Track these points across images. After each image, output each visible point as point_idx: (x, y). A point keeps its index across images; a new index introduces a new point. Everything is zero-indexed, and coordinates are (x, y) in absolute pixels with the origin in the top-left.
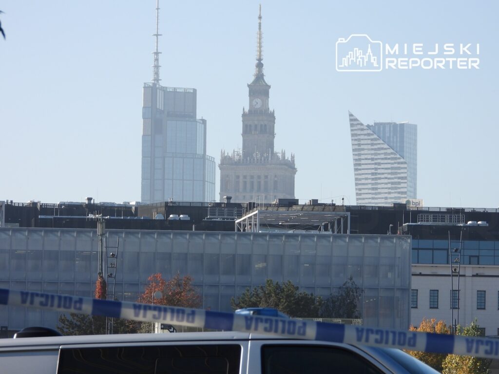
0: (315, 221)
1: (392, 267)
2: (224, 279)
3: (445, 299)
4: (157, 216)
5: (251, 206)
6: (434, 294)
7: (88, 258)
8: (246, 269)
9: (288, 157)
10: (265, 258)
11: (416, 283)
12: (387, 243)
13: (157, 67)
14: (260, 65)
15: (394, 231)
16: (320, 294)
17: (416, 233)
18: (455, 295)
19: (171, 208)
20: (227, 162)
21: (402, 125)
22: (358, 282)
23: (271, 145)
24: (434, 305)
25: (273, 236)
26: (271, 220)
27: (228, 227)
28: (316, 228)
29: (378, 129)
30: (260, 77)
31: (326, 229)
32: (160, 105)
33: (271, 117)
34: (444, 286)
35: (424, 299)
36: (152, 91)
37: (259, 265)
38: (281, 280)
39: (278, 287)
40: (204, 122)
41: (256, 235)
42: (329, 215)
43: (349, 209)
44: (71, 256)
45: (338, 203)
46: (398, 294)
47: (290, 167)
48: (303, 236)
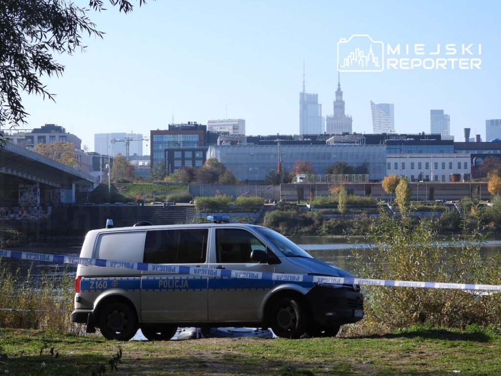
0: (353, 140)
1: (380, 156)
2: (322, 161)
3: (400, 166)
4: (300, 140)
5: (333, 135)
6: (396, 164)
7: (275, 155)
8: (329, 158)
9: (349, 116)
10: (336, 154)
11: (388, 160)
12: (378, 147)
13: (304, 86)
14: (339, 85)
15: (382, 143)
16: (355, 165)
17: (389, 143)
18: (403, 164)
19: (306, 136)
20: (328, 118)
21: (389, 104)
22: (368, 161)
23: (344, 112)
24: (396, 168)
25: (338, 146)
26: (338, 140)
27: (324, 143)
28: (354, 142)
29: (381, 106)
30: (339, 89)
31: (357, 143)
32: (305, 99)
33: (343, 103)
34: (399, 161)
35: (392, 166)
36: (302, 95)
37: (334, 156)
38: (342, 161)
39: (340, 163)
40: (321, 105)
41: (333, 146)
42: (358, 138)
43: (365, 135)
44: (270, 154)
45: (363, 133)
46: (382, 165)
47: (350, 120)
48: (349, 146)
